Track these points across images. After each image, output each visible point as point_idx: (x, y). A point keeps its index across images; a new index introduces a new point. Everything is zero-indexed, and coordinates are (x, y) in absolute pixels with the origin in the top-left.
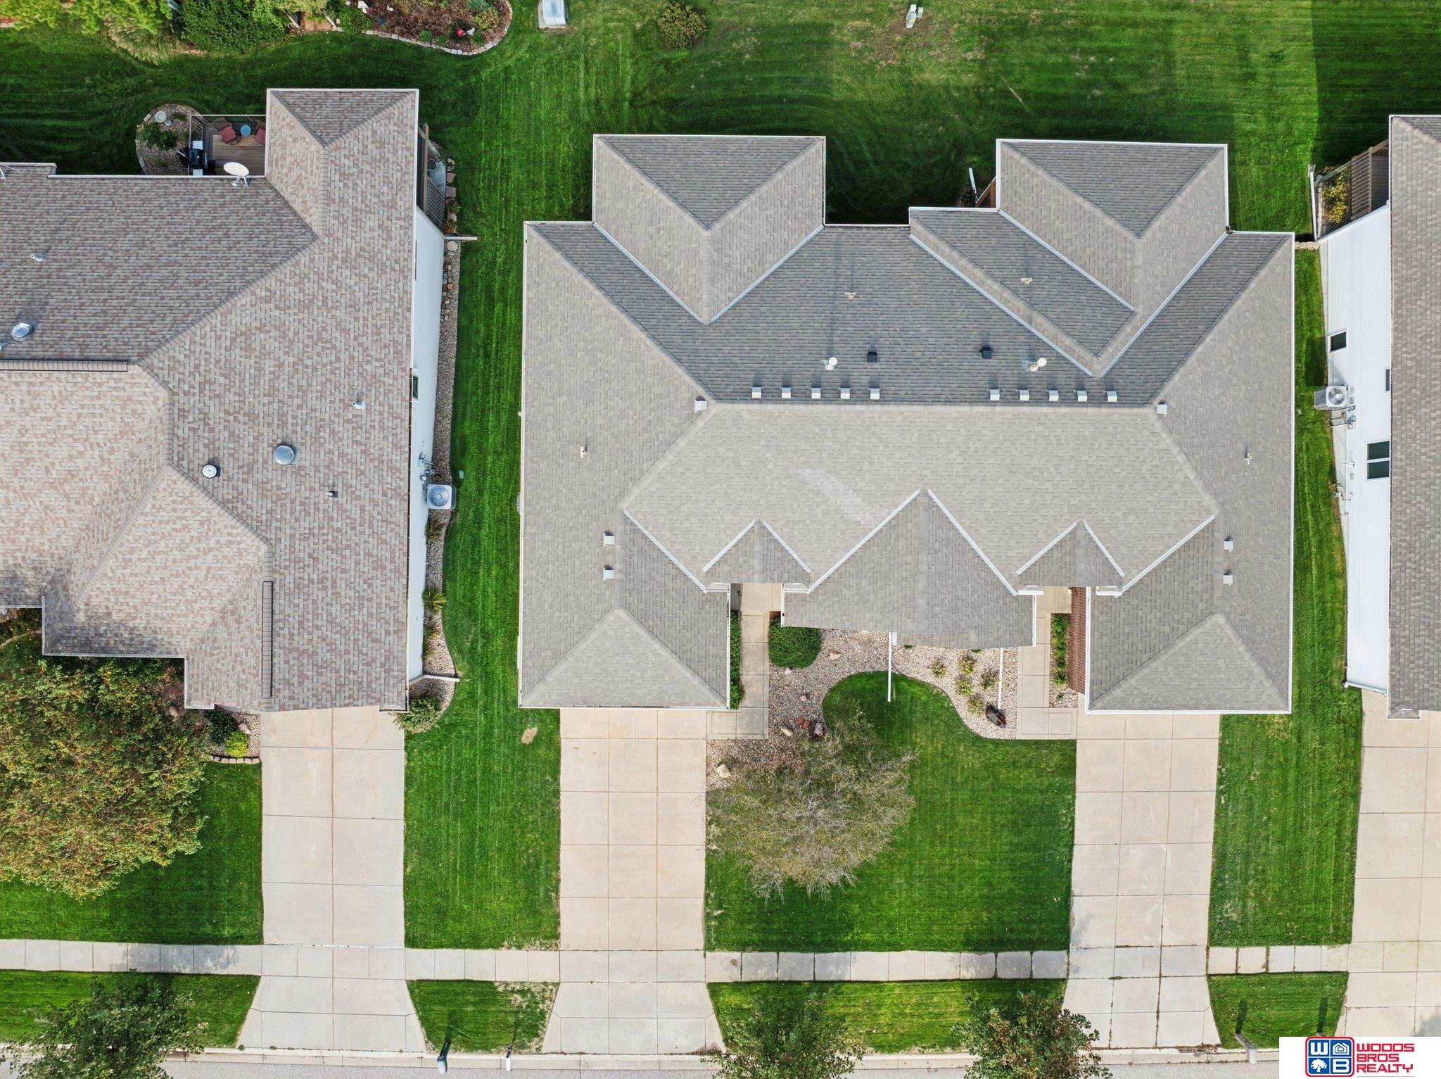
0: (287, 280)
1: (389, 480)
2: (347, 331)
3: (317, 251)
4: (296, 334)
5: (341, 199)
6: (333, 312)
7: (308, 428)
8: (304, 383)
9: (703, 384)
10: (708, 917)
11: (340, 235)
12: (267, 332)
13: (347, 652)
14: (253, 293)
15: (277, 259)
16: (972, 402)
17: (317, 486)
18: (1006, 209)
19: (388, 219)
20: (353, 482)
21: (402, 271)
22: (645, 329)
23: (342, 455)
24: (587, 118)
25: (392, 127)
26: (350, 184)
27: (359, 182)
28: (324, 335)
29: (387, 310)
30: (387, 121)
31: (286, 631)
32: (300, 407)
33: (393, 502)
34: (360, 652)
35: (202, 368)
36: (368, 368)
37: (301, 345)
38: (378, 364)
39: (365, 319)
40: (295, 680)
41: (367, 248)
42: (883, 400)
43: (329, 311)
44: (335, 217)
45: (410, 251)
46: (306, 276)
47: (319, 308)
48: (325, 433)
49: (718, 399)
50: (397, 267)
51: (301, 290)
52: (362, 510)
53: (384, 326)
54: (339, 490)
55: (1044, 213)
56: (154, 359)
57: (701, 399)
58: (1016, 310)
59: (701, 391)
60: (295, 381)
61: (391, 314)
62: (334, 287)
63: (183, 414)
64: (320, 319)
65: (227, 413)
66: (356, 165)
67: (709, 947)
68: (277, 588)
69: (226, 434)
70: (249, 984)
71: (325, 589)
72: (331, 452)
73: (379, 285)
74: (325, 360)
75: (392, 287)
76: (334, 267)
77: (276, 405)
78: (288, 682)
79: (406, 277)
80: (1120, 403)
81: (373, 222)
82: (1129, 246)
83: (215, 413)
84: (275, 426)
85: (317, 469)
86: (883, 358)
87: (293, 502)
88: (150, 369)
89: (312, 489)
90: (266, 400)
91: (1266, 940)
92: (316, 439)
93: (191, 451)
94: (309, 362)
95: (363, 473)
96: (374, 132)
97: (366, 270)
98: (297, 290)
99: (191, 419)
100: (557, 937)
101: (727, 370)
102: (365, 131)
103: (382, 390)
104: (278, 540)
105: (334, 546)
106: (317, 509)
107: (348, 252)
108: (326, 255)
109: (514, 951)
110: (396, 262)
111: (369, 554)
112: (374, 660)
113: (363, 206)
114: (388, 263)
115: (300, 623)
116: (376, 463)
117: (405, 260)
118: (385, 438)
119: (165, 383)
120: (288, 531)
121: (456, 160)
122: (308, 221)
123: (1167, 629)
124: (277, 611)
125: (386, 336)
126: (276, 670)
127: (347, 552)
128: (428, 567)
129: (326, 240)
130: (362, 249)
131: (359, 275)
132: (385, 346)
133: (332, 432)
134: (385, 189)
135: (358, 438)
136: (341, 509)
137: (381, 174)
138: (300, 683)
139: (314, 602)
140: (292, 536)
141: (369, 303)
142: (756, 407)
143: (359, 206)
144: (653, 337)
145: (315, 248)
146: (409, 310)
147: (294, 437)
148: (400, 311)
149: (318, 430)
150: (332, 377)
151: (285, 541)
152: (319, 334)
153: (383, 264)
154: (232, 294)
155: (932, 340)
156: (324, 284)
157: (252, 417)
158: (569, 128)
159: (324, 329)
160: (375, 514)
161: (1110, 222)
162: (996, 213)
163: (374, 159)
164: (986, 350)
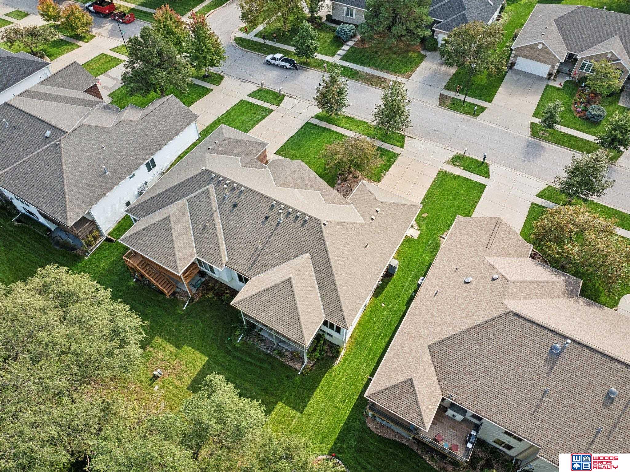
0: (446, 332)
1: (436, 271)
2: (431, 315)
3: (431, 341)
4: (449, 315)
5: (413, 358)
6: (433, 321)
7: (457, 287)
9: (321, 228)
10: (395, 160)
11: (420, 346)
12: (460, 316)
13: (470, 229)
14: (460, 329)
15: (447, 342)
16: (250, 190)
17: (461, 271)
18: (194, 255)
19: (398, 350)
20: (448, 271)
21: (402, 332)
22: (329, 259)
23: (449, 279)
25: (382, 383)
26: (408, 363)
27: (404, 364)
28: (440, 314)
29: (413, 320)
30: (383, 385)
31: (487, 236)
32: (457, 293)
33: (438, 265)
34: (466, 229)
35: (488, 307)
36: (428, 303)
37: (449, 311)
38: (425, 304)
39: (423, 318)
40: (489, 224)
41: (411, 340)
42: (273, 200)
43: (435, 321)
44: (419, 352)
46: (438, 333)
47: (438, 322)
48: (452, 285)
49: (319, 221)
50: (403, 333)
51: (442, 329)
52: (449, 264)
53: (417, 315)
55: (186, 244)
56: (504, 311)
57: (325, 225)
58: (217, 216)
59: (323, 226)
60: (456, 301)
62: (429, 329)
63: (499, 294)
64: (439, 319)
65: (483, 294)
66: (402, 370)
67: (398, 154)
68: (485, 247)
69: (486, 288)
70: (539, 196)
71: (470, 245)
72: (452, 280)
74: (443, 306)
76: (426, 335)
77: (466, 294)
78: (491, 224)
80: (213, 173)
81: (405, 349)
82: (174, 216)
83: (488, 294)
84: (468, 289)
85: (459, 276)
86: (264, 216)
87: (471, 267)
88: (506, 307)
89: (463, 271)
90: (469, 296)
92: (456, 284)
93: (500, 284)
94: (449, 306)
95: (444, 274)
96: (389, 382)
97: (415, 333)
98: (444, 329)
99: (497, 293)
100: (440, 171)
101: (311, 231)
102: (393, 382)
104: (480, 258)
105: (463, 255)
106: (464, 265)
107: (419, 340)
108: (428, 340)
109: (454, 173)
110: (403, 335)
111: (452, 253)
112: (463, 227)
113: (406, 355)
114: (406, 335)
115: (482, 237)
117: (399, 336)
118: (432, 283)
119: (503, 303)
120: (476, 260)
122: (430, 358)
123: (238, 143)
124: (488, 241)
126: (494, 227)
127: (459, 253)
129: (426, 344)
130: (413, 340)
131: (418, 332)
132: (419, 309)
133: (449, 285)
134: (395, 360)
135: (441, 283)
136: (456, 265)
137: (394, 366)
138: (487, 223)
139: (475, 242)
140: (475, 258)
141: (419, 323)
142: (309, 214)
143: (408, 355)
144: (328, 255)
145: (431, 343)
147: (463, 285)
148: (409, 319)
150: (442, 301)
151: (478, 258)
152: (441, 315)
153: (408, 335)
154: (468, 330)
155: (247, 216)
156: (433, 330)
157: (475, 292)
159: (439, 316)
161: (172, 226)
162: (197, 255)
163: (394, 371)
164: (235, 206)
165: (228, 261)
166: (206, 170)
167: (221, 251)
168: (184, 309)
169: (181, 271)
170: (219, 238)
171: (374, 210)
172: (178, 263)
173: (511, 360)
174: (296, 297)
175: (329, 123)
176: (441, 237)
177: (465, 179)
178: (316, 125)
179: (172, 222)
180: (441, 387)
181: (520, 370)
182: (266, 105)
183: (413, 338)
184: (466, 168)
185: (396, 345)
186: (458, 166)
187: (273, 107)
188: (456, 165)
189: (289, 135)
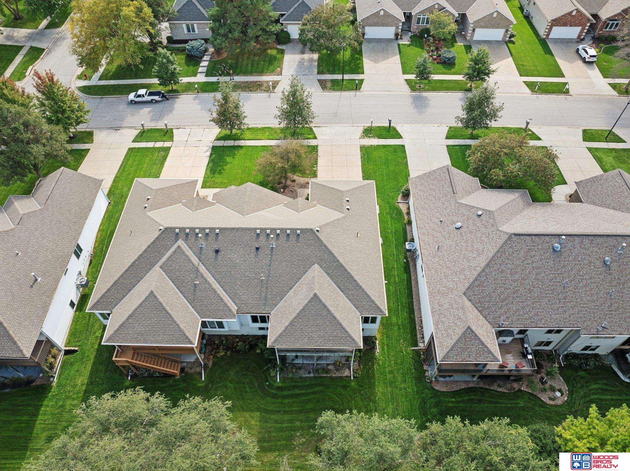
0: (470, 276)
1: (424, 231)
2: (447, 267)
3: (463, 289)
4: (463, 261)
5: (458, 310)
6: (452, 272)
7: (453, 236)
8: (457, 248)
9: (317, 236)
10: (317, 152)
11: (456, 297)
12: (473, 257)
13: (428, 185)
14: (481, 267)
15: (477, 283)
16: (225, 229)
17: (446, 221)
18: (198, 319)
19: (440, 310)
20: (435, 226)
21: (432, 294)
22: (338, 261)
23: (440, 232)
24: (371, 404)
25: (446, 344)
26: (456, 316)
27: (453, 318)
28: (454, 264)
29: (434, 279)
30: (448, 345)
31: (447, 184)
32: (457, 240)
33: (422, 225)
35: (491, 239)
36: (437, 259)
37: (461, 258)
39: (441, 274)
40: (442, 174)
41: (445, 297)
42: (255, 229)
43: (454, 272)
45: (430, 301)
46: (464, 280)
47: (457, 271)
48: (447, 236)
49: (312, 230)
51: (465, 274)
52: (431, 220)
53: (435, 274)
54: (439, 223)
55: (184, 312)
56: (506, 237)
57: (318, 231)
58: (203, 269)
59: (317, 233)
60: (460, 247)
61: (433, 279)
62: (454, 280)
63: (493, 225)
64: (457, 268)
65: (479, 231)
66: (456, 324)
67: (317, 146)
68: (452, 193)
69: (478, 225)
71: (438, 197)
72: (444, 232)
73: (439, 286)
74: (452, 256)
75: (434, 287)
76: (456, 286)
77: (464, 238)
78: (444, 173)
79: (430, 292)
80: (175, 228)
81: (445, 306)
83: (483, 230)
84: (464, 232)
85: (447, 226)
86: (254, 248)
87: (453, 215)
88: (507, 233)
89: (448, 220)
90: (468, 238)
91: (154, 148)
92: (450, 233)
93: (487, 217)
94: (457, 254)
95: (433, 230)
96: (452, 339)
97: (444, 289)
98: (467, 274)
99: (490, 225)
100: (360, 147)
101: (308, 242)
102: (455, 338)
103: (431, 255)
104: (455, 204)
105: (438, 208)
106: (445, 216)
107: (452, 293)
108: (459, 289)
109: (373, 144)
110: (434, 296)
111: (427, 210)
112: (420, 186)
113: (450, 310)
114: (437, 294)
115: (443, 187)
116: (429, 234)
117: (431, 298)
118: (428, 242)
119: (501, 231)
121: (426, 381)
122: (470, 303)
124: (451, 188)
125: (433, 271)
126: (448, 174)
127: (433, 208)
128: (412, 231)
129: (460, 294)
130: (447, 295)
131: (446, 287)
132: (433, 268)
133: (445, 237)
134: (443, 319)
135: (436, 238)
136: (438, 218)
137: (446, 325)
138: (440, 173)
139: (441, 193)
140: (451, 206)
141: (441, 279)
142: (299, 227)
143: (451, 310)
144: (335, 257)
145: (464, 290)
146: (427, 282)
147: (457, 232)
148: (430, 281)
149: (450, 236)
150: (448, 252)
151: (453, 204)
152: (456, 263)
153: (438, 294)
154: (487, 265)
155: (236, 256)
156: (457, 279)
157: (471, 232)
158: (378, 399)
160: (427, 220)
161: (161, 300)
162: (202, 318)
163: (449, 328)
164: (217, 251)
165: (237, 308)
166: (166, 229)
167: (226, 301)
168: (203, 379)
169: (195, 341)
170: (217, 290)
171: (345, 201)
172: (188, 334)
173: (530, 273)
174: (330, 308)
175: (235, 140)
176: (398, 203)
177: (384, 146)
178: (223, 146)
179: (158, 297)
180: (489, 322)
181: (539, 277)
182: (159, 145)
183: (445, 294)
184: (380, 137)
185: (434, 307)
186: (372, 137)
187: (167, 144)
188: (370, 137)
189: (204, 165)
